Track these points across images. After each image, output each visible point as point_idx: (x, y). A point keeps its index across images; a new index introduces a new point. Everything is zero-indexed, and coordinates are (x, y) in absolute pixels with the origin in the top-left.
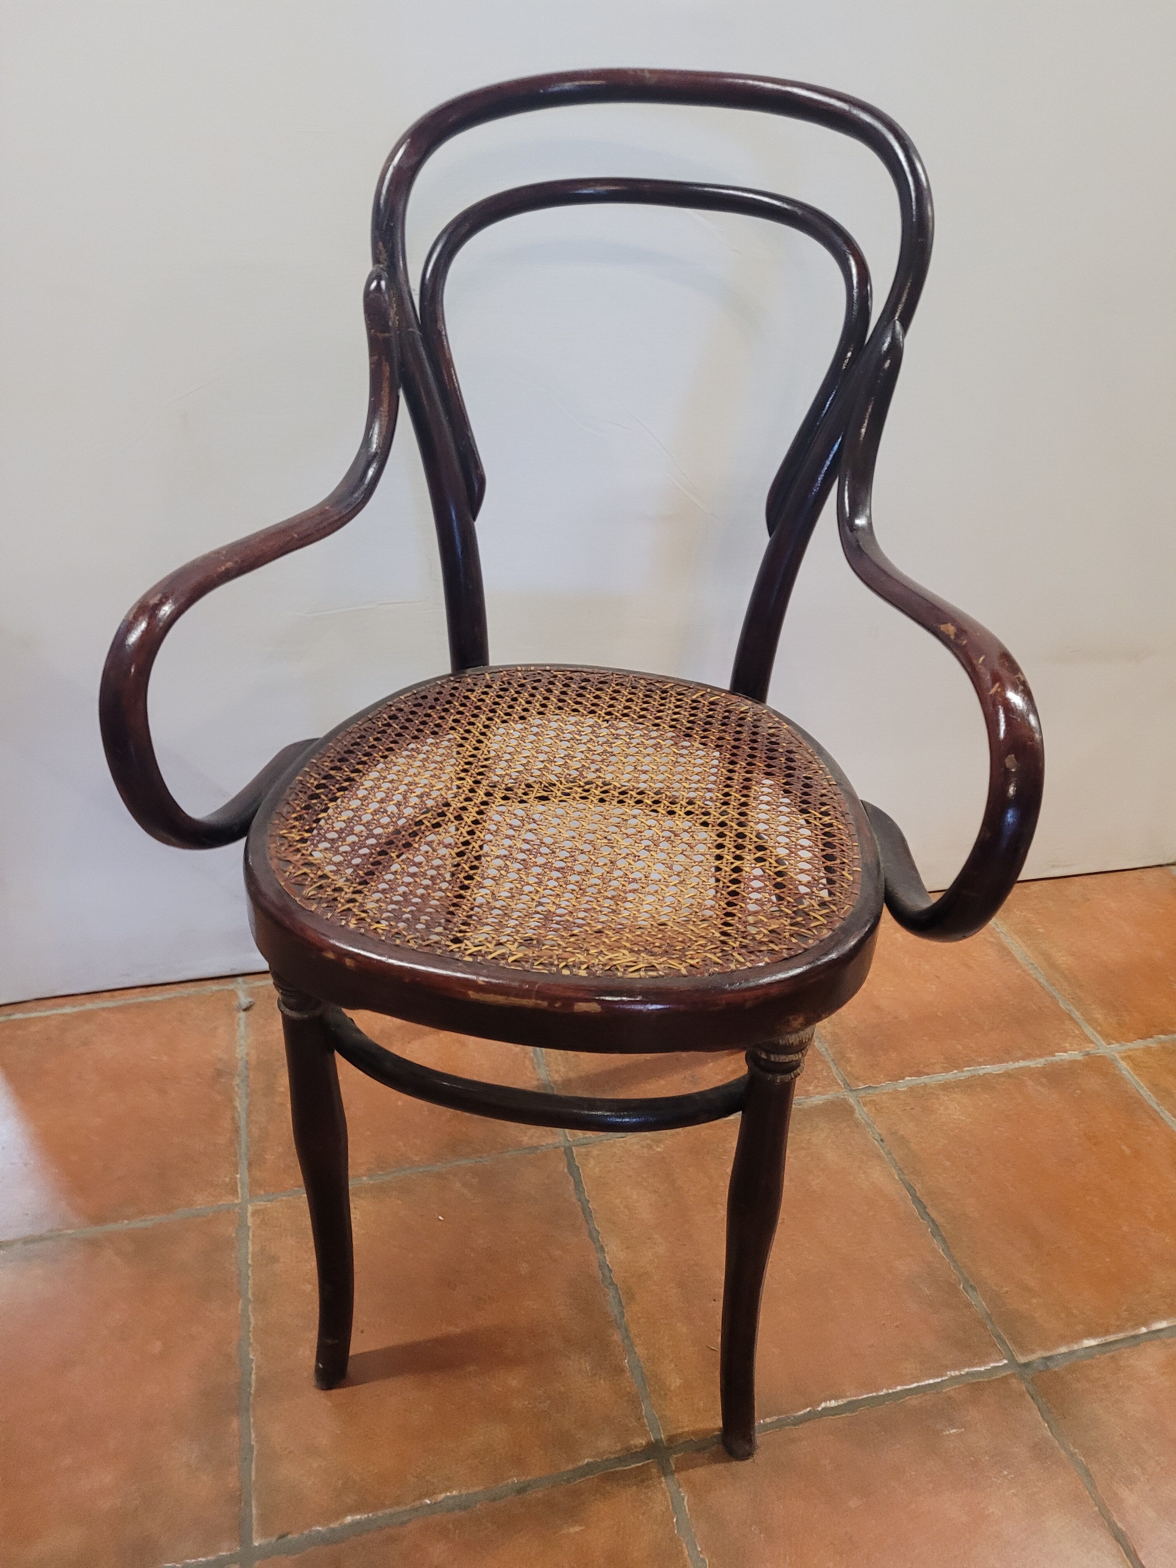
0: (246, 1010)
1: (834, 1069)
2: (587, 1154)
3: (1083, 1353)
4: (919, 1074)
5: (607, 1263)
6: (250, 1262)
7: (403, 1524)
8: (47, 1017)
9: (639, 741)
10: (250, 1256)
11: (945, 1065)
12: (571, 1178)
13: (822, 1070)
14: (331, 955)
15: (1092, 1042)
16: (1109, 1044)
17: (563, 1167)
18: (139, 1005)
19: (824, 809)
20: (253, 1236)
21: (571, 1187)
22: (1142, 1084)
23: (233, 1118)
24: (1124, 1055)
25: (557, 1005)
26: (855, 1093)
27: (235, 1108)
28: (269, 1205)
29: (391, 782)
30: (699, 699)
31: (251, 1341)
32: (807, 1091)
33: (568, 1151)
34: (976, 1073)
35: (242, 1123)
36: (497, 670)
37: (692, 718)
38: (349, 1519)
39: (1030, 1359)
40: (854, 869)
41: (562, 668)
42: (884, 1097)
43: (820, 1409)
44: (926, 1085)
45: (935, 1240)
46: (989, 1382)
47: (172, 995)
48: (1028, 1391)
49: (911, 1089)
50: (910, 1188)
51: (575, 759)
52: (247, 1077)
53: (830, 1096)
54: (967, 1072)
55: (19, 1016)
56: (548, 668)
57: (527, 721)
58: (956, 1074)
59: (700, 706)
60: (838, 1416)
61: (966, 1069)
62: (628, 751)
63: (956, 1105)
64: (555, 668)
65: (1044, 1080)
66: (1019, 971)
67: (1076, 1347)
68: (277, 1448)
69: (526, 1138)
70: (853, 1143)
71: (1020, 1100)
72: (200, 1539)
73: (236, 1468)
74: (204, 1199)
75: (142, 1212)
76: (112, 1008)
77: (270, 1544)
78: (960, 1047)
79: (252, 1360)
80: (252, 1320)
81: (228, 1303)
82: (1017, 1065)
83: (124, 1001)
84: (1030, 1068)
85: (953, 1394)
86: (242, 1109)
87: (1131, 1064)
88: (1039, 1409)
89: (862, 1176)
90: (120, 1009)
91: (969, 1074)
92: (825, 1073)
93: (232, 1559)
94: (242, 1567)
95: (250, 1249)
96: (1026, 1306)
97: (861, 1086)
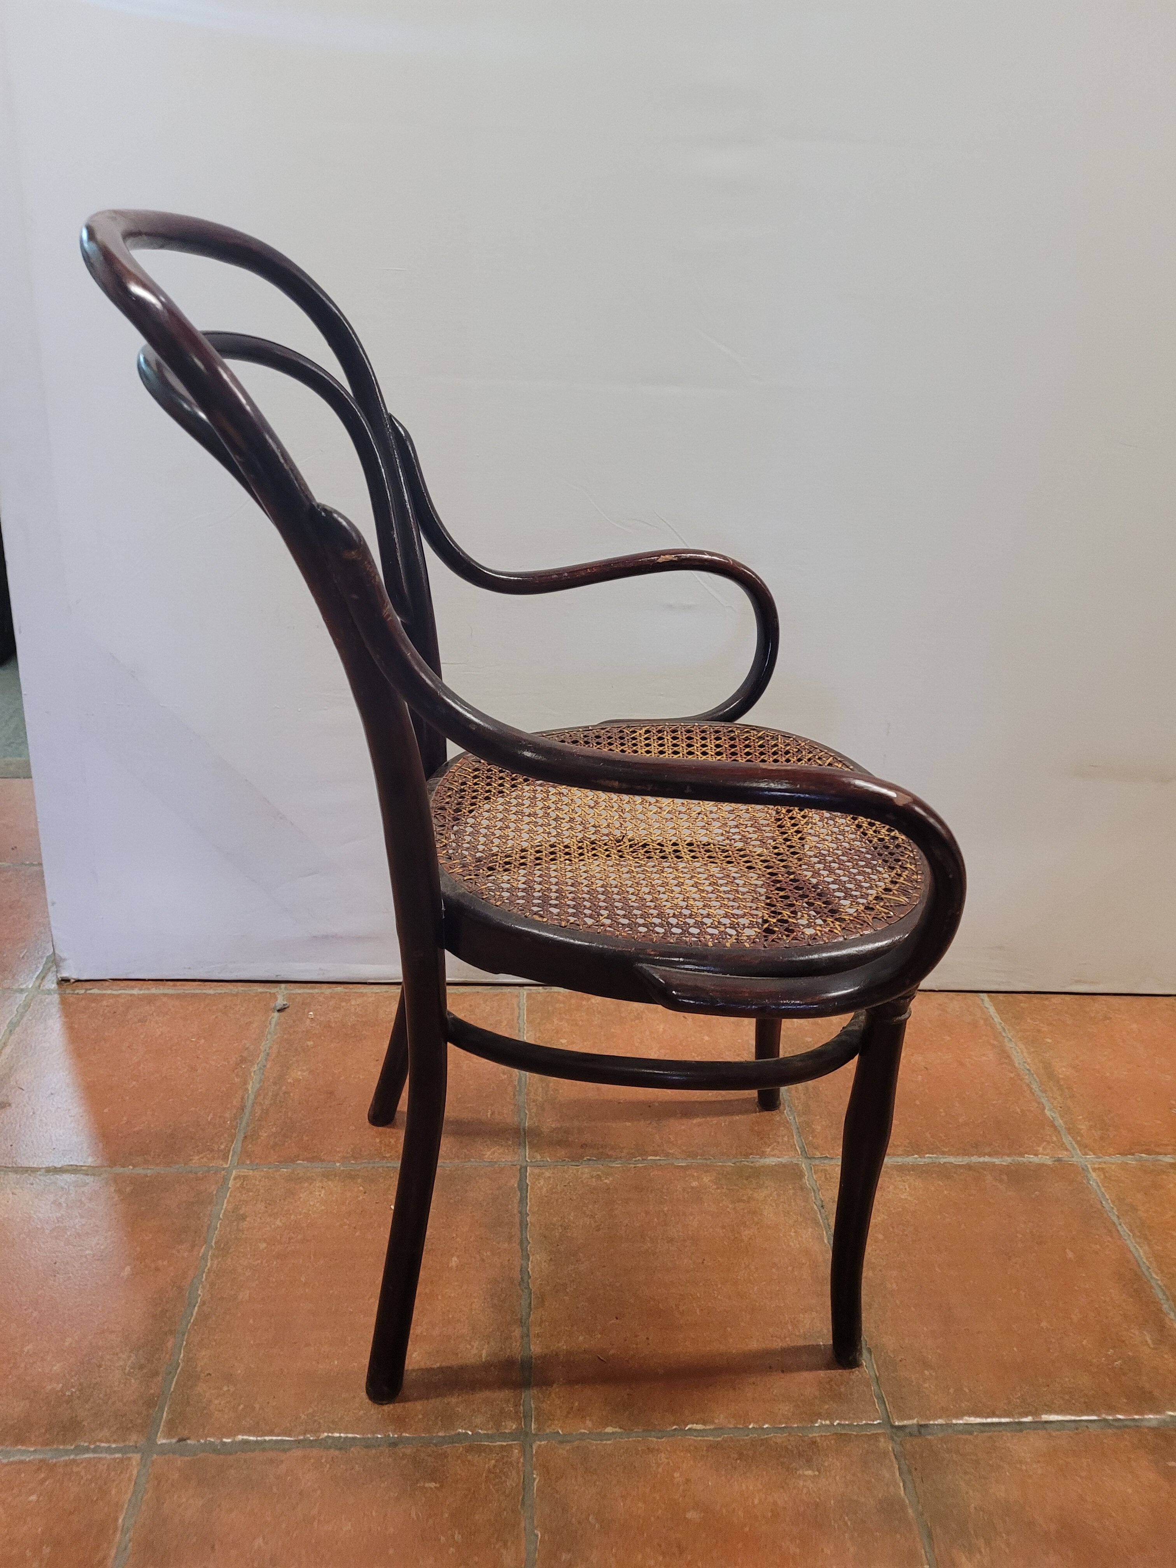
0: (280, 1011)
1: (796, 1137)
2: (540, 1175)
3: (961, 1427)
5: (529, 1269)
6: (221, 1216)
7: (285, 1451)
8: (119, 995)
11: (909, 1149)
12: (519, 1193)
13: (783, 1136)
15: (1067, 1150)
16: (1086, 1154)
17: (514, 1182)
18: (194, 996)
20: (230, 1196)
21: (516, 1200)
22: (1107, 1197)
23: (242, 1098)
24: (1096, 1166)
26: (809, 1161)
27: (247, 1089)
28: (251, 1173)
31: (203, 1280)
32: (763, 1152)
34: (937, 1161)
35: (249, 1104)
38: (240, 1437)
39: (905, 1424)
42: (837, 1168)
43: (687, 1428)
46: (857, 1436)
48: (894, 1450)
52: (265, 1066)
53: (784, 1160)
54: (928, 1158)
55: (95, 991)
58: (916, 1158)
60: (702, 1438)
61: (927, 1155)
63: (907, 1187)
65: (1005, 1177)
66: (1012, 1075)
67: (954, 1421)
68: (199, 1369)
69: (489, 1153)
70: (793, 1204)
71: (974, 1192)
72: (114, 1429)
73: (160, 1378)
74: (199, 1159)
75: (146, 1162)
76: (172, 995)
77: (170, 1444)
78: (928, 1135)
79: (200, 1295)
80: (209, 1264)
81: (193, 1246)
82: (982, 1159)
83: (183, 991)
84: (994, 1165)
85: (818, 1440)
86: (252, 1092)
87: (1102, 1177)
88: (899, 1468)
89: (792, 1234)
90: (178, 997)
91: (929, 1161)
92: (786, 1139)
93: (136, 1449)
94: (141, 1459)
95: (225, 1205)
96: (917, 1375)
97: (818, 1154)
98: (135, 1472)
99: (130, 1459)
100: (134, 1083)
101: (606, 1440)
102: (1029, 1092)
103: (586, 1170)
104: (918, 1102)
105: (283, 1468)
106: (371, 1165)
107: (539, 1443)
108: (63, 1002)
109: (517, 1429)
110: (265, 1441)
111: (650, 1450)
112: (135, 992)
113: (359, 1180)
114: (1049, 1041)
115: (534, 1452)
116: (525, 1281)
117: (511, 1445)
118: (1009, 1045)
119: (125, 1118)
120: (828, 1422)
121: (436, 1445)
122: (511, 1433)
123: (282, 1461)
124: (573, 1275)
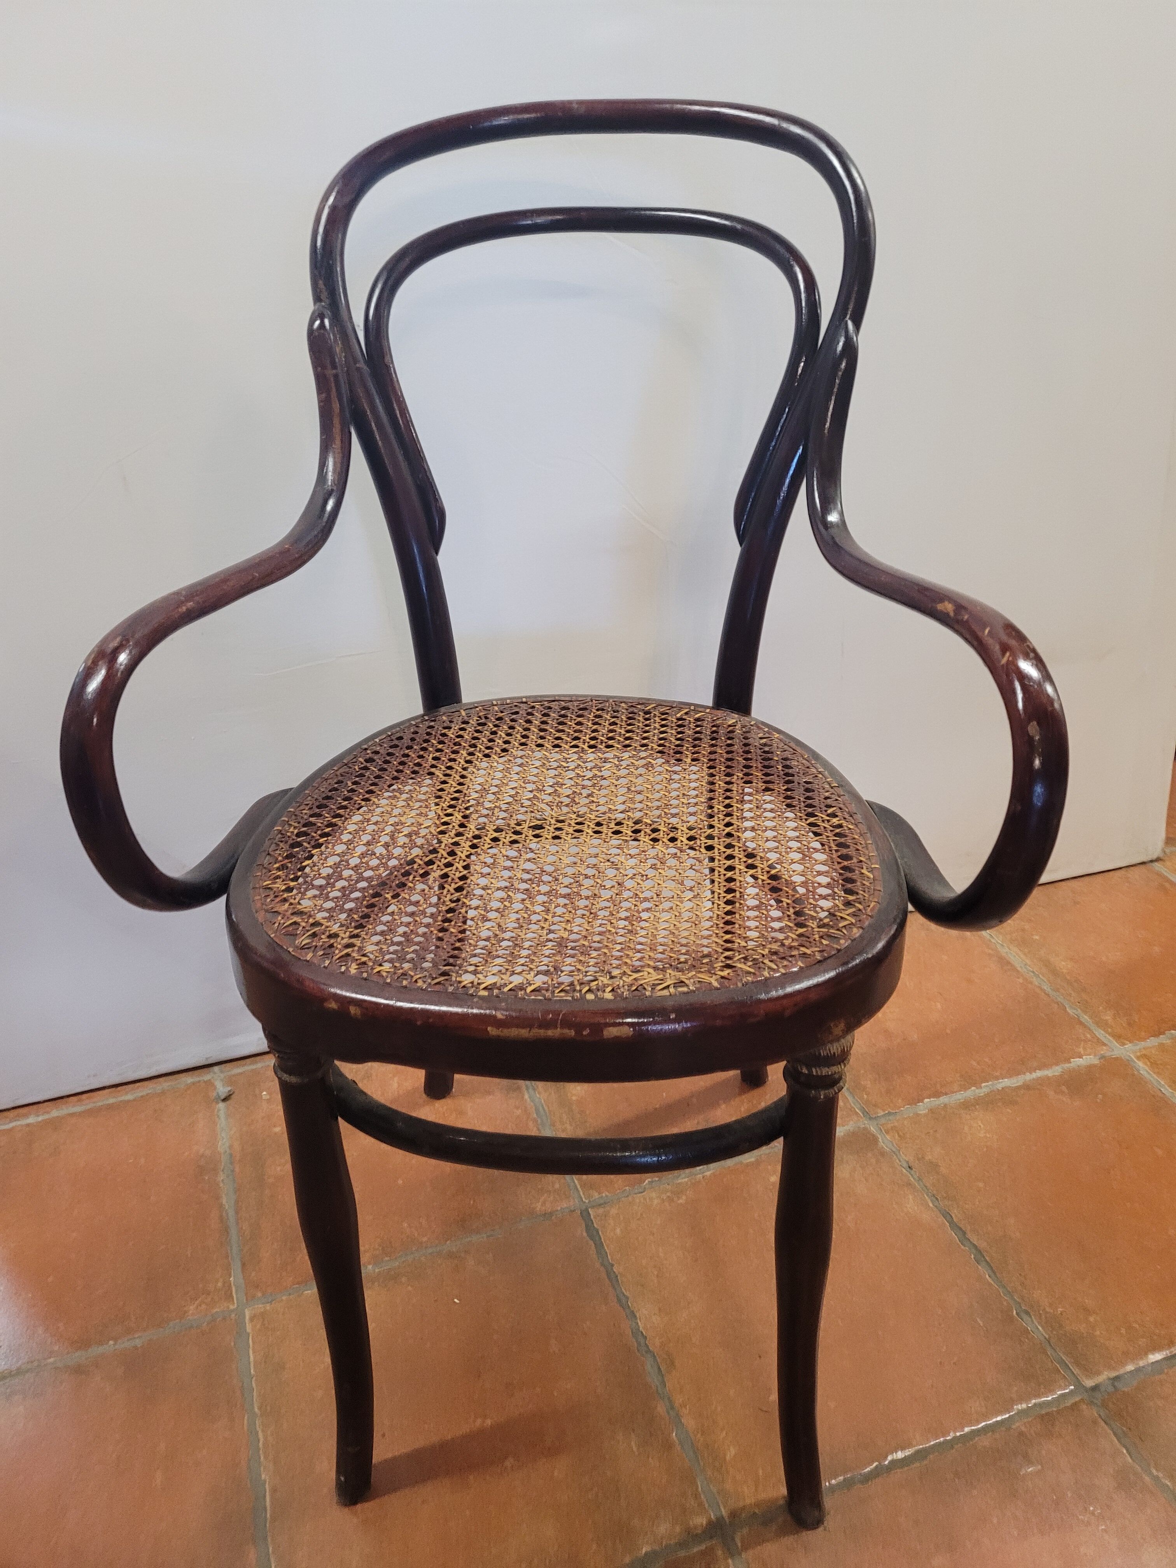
0: (225, 1100)
1: (851, 1099)
2: (607, 1215)
3: (1151, 1368)
4: (937, 1095)
5: (641, 1329)
6: (252, 1371)
9: (629, 763)
10: (252, 1364)
11: (962, 1083)
14: (333, 1005)
15: (1104, 1044)
16: (1123, 1044)
17: (581, 1231)
19: (830, 811)
20: (254, 1343)
21: (593, 1251)
22: (1163, 1083)
23: (221, 1217)
24: (1138, 1054)
25: (584, 1033)
26: (875, 1122)
27: (221, 1206)
28: (268, 1307)
29: (376, 823)
30: (684, 717)
33: (585, 1214)
34: (994, 1088)
35: (231, 1221)
36: (472, 706)
37: (679, 736)
39: (1097, 1382)
40: (873, 866)
41: (539, 699)
42: (905, 1122)
43: (888, 1461)
44: (945, 1105)
45: (980, 1267)
46: (1058, 1412)
47: (144, 1093)
48: (1100, 1415)
49: (931, 1111)
50: (947, 1215)
51: (564, 787)
52: (233, 1171)
53: (850, 1127)
54: (985, 1088)
56: (524, 700)
57: (509, 753)
58: (974, 1091)
59: (686, 723)
60: (909, 1468)
61: (983, 1084)
62: (619, 773)
63: (980, 1123)
64: (532, 700)
65: (1064, 1088)
66: (1021, 980)
67: (1141, 1363)
69: (538, 1205)
70: (881, 1173)
71: (1043, 1111)
74: (196, 1309)
75: (130, 1331)
76: (82, 1113)
78: (973, 1064)
79: (265, 1481)
80: (261, 1437)
81: (232, 1421)
82: (1034, 1075)
84: (1048, 1078)
85: (1023, 1429)
86: (230, 1206)
87: (1149, 1063)
88: (1115, 1434)
89: (895, 1206)
91: (988, 1089)
95: (252, 1358)
96: (1084, 1325)
97: (881, 1113)
100: (74, 1234)
102: (1043, 994)
103: (653, 1195)
106: (411, 1256)
107: (740, 1533)
109: (710, 1521)
111: (862, 1500)
112: (35, 1120)
113: (404, 1279)
114: (1037, 937)
115: (742, 1543)
116: (641, 1341)
117: (712, 1544)
118: (1003, 951)
120: (1024, 1406)
122: (704, 1532)
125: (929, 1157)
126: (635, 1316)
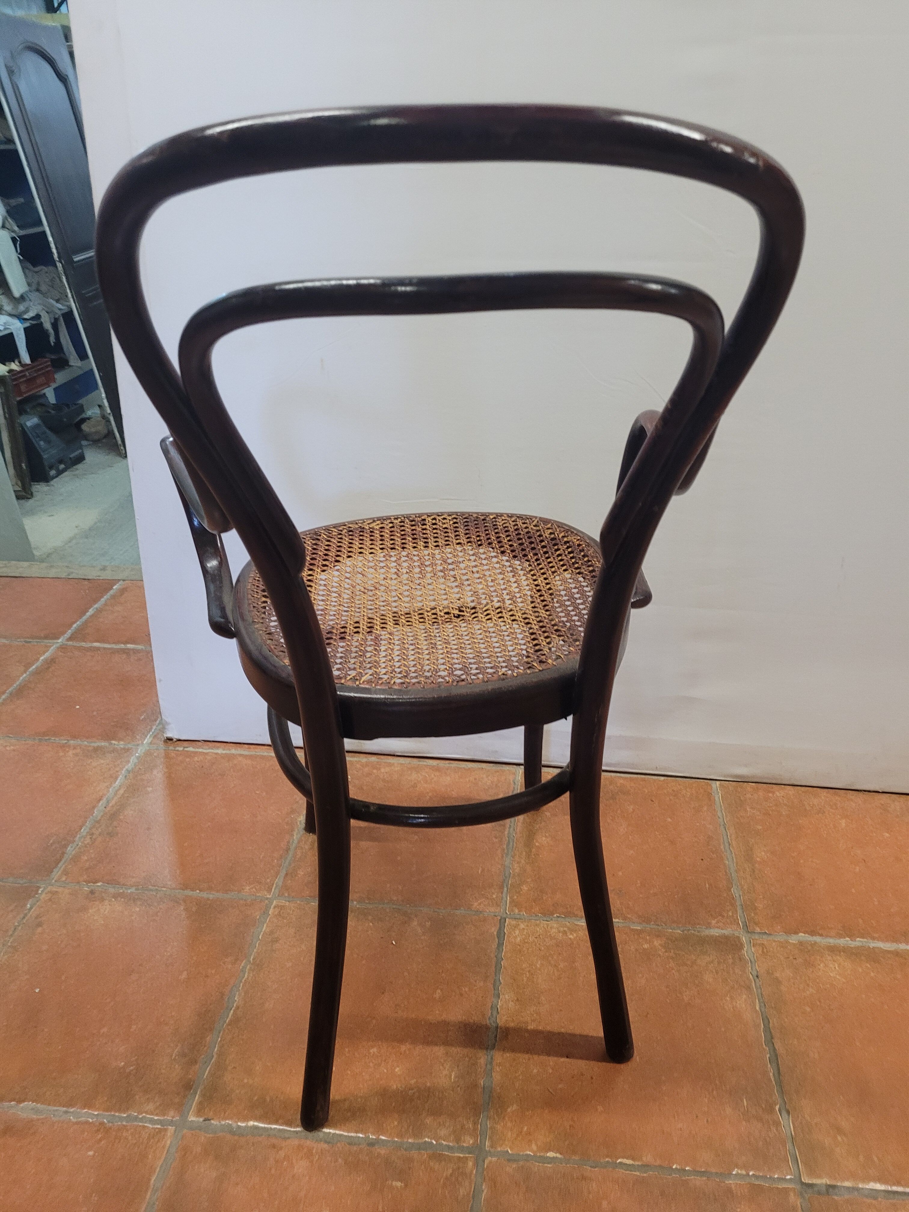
1: (739, 911)
2: (516, 926)
3: (866, 1192)
4: (813, 933)
5: (498, 1007)
6: (260, 937)
7: (285, 1139)
8: (207, 753)
10: (262, 933)
11: (841, 932)
12: (497, 940)
13: (728, 911)
17: (494, 930)
20: (269, 921)
21: (494, 946)
23: (288, 842)
26: (749, 935)
28: (287, 903)
31: (240, 988)
32: (709, 923)
33: (502, 921)
34: (867, 944)
35: (292, 847)
38: (251, 1123)
39: (814, 1182)
42: (774, 944)
43: (618, 1161)
44: (816, 943)
45: (769, 1066)
46: (771, 1189)
48: (801, 1206)
49: (801, 943)
50: (766, 1020)
53: (727, 932)
54: (858, 942)
55: (191, 749)
58: (847, 941)
60: (630, 1172)
61: (858, 939)
63: (836, 965)
67: (860, 1186)
68: (227, 1062)
69: (476, 904)
70: (731, 972)
71: (899, 976)
72: (158, 1104)
73: (197, 1066)
74: (249, 889)
75: (210, 889)
76: (246, 756)
77: (198, 1122)
78: (860, 921)
79: (236, 1001)
80: (246, 976)
81: (236, 960)
83: (254, 753)
85: (733, 1186)
86: (296, 838)
89: (728, 999)
90: (251, 757)
91: (861, 944)
92: (730, 914)
93: (171, 1123)
94: (175, 1131)
95: (264, 929)
96: (830, 1140)
97: (758, 930)
98: (169, 1142)
99: (166, 1130)
100: (209, 824)
101: (548, 1163)
103: (555, 925)
104: (853, 891)
105: (282, 1154)
106: (381, 906)
107: (490, 1158)
108: (167, 756)
109: (473, 1144)
110: (271, 1128)
111: (584, 1178)
112: (220, 751)
113: (370, 918)
115: (485, 1166)
116: (494, 1015)
117: (467, 1158)
119: (199, 852)
120: (744, 1172)
121: (406, 1150)
122: (467, 1147)
123: (281, 1148)
124: (535, 1015)
125: (777, 974)
126: (499, 997)
